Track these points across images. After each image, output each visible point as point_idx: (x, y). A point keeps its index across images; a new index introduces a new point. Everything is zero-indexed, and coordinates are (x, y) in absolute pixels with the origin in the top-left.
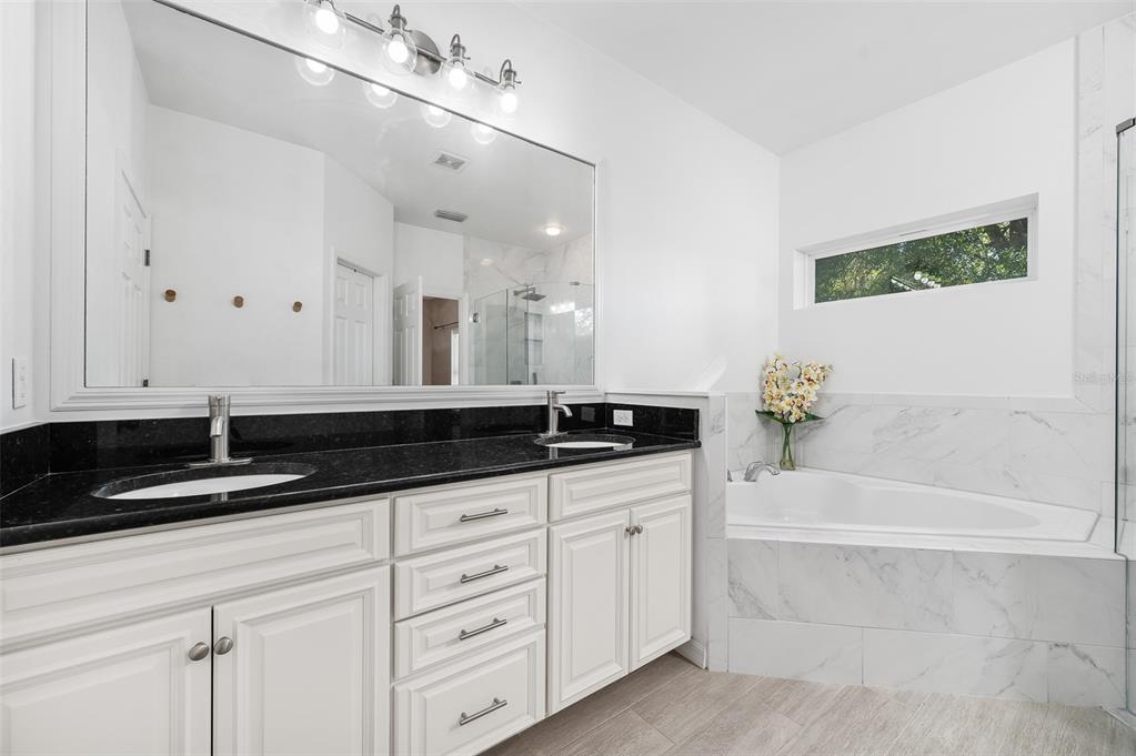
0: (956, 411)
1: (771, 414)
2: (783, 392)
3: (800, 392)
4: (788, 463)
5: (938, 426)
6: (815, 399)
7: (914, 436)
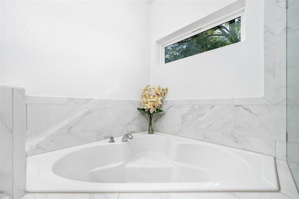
0: (211, 107)
1: (144, 110)
2: (149, 100)
3: (154, 100)
4: (151, 131)
5: (205, 113)
6: (160, 103)
7: (196, 118)
